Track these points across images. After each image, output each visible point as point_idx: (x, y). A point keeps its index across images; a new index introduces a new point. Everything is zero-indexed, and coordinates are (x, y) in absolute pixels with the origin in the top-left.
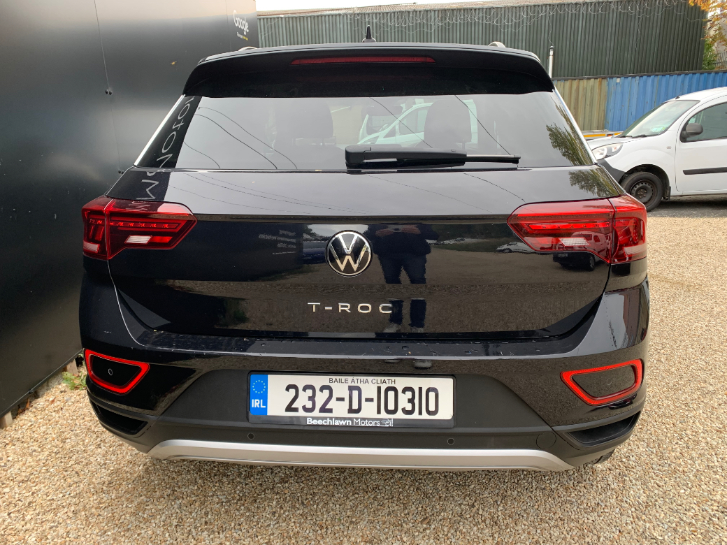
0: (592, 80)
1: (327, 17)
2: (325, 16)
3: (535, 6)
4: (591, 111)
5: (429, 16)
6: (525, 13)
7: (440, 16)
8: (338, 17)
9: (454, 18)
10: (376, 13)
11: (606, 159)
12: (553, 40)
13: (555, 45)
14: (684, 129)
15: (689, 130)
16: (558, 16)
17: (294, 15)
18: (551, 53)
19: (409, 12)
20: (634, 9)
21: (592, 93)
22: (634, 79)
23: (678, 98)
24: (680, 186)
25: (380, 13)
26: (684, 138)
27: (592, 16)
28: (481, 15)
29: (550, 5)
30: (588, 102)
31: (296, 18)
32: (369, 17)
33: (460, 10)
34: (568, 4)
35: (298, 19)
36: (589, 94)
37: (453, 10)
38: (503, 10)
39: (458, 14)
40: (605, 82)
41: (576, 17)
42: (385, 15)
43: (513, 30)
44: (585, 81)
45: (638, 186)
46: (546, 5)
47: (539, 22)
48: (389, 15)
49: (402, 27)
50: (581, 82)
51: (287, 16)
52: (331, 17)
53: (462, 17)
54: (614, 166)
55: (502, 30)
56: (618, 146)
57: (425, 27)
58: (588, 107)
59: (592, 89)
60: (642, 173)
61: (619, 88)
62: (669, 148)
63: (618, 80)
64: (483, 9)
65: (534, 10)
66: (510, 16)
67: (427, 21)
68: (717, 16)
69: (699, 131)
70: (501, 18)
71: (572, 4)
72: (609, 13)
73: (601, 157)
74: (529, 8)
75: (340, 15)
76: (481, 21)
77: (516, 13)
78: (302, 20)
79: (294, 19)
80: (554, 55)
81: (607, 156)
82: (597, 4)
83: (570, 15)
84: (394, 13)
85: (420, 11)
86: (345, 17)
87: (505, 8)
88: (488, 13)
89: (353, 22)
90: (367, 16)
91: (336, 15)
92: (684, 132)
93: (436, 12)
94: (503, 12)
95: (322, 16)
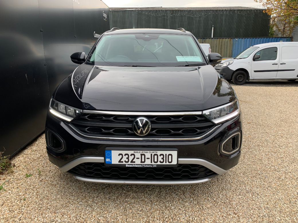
0: (227, 39)
1: (128, 11)
2: (127, 11)
3: (207, 10)
4: (227, 51)
5: (167, 12)
6: (203, 13)
7: (171, 13)
8: (132, 11)
9: (176, 14)
10: (147, 11)
11: (228, 66)
12: (214, 23)
13: (214, 25)
14: (254, 57)
15: (256, 57)
16: (216, 15)
17: (115, 10)
18: (213, 28)
19: (159, 11)
20: (244, 13)
21: (227, 44)
22: (242, 39)
23: (253, 46)
24: (253, 76)
25: (148, 11)
26: (254, 59)
27: (228, 15)
28: (186, 13)
29: (212, 10)
30: (226, 47)
31: (116, 11)
32: (144, 12)
33: (179, 11)
34: (219, 10)
35: (117, 12)
36: (226, 44)
37: (176, 11)
38: (195, 11)
39: (178, 12)
40: (232, 40)
41: (222, 15)
42: (150, 11)
43: (199, 19)
44: (225, 39)
45: (239, 76)
46: (211, 10)
47: (209, 17)
48: (152, 11)
49: (156, 16)
50: (223, 39)
51: (112, 10)
52: (129, 11)
53: (180, 13)
54: (231, 68)
55: (195, 19)
56: (232, 62)
57: (165, 17)
58: (225, 49)
59: (227, 42)
60: (240, 71)
61: (237, 42)
62: (249, 63)
63: (237, 39)
64: (187, 11)
65: (207, 12)
66: (198, 14)
67: (166, 14)
68: (274, 17)
69: (259, 57)
70: (194, 14)
71: (221, 10)
72: (234, 14)
73: (226, 65)
74: (205, 11)
75: (133, 11)
76: (186, 15)
77: (200, 13)
78: (118, 12)
79: (115, 12)
80: (214, 29)
81: (228, 65)
82: (230, 11)
83: (220, 14)
84: (154, 11)
85: (164, 11)
86: (135, 11)
87: (196, 10)
88: (189, 12)
89: (138, 13)
90: (143, 11)
91: (131, 11)
92: (254, 58)
93: (170, 11)
94: (195, 12)
95: (126, 11)
